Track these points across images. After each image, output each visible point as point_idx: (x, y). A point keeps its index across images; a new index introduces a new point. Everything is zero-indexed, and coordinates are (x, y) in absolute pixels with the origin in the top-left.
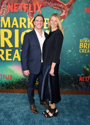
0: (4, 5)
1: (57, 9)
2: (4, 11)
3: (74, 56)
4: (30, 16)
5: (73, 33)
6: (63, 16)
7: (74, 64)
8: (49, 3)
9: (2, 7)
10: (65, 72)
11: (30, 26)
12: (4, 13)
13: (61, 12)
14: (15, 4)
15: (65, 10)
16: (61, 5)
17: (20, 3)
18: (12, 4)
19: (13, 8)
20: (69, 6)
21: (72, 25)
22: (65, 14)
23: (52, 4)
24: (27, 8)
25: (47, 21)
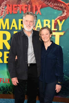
0: (3, 6)
1: (58, 10)
2: (3, 13)
6: (64, 16)
8: (50, 3)
10: (67, 77)
12: (3, 14)
13: (62, 12)
14: (14, 6)
15: (66, 10)
16: (62, 5)
17: (19, 4)
18: (11, 5)
19: (12, 9)
22: (66, 15)
23: (52, 4)
24: (26, 9)
25: (47, 22)
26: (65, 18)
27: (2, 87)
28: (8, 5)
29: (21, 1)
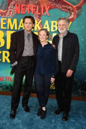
0: (11, 6)
1: (66, 12)
2: (11, 13)
3: (82, 60)
4: (37, 18)
6: (71, 19)
7: (81, 69)
8: (58, 4)
9: (9, 8)
11: (37, 28)
12: (11, 14)
13: (69, 14)
14: (22, 6)
15: (73, 12)
17: (28, 4)
18: (19, 5)
19: (21, 9)
20: (79, 8)
21: (81, 28)
22: (74, 17)
23: (60, 6)
24: (35, 10)
25: (54, 24)
26: (72, 20)
27: (10, 85)
28: (16, 5)
29: (29, 1)
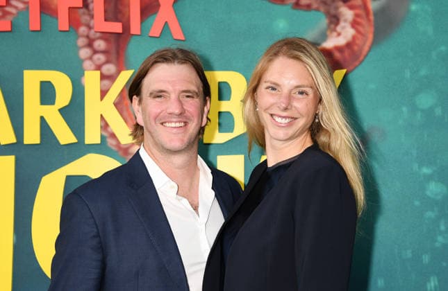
1: (297, 5)
4: (100, 58)
5: (426, 170)
6: (339, 49)
11: (105, 126)
13: (324, 21)
15: (351, 8)
21: (414, 108)
22: (354, 38)
26: (347, 57)
